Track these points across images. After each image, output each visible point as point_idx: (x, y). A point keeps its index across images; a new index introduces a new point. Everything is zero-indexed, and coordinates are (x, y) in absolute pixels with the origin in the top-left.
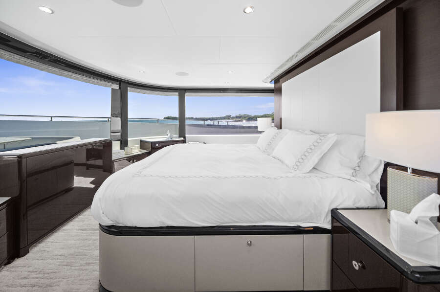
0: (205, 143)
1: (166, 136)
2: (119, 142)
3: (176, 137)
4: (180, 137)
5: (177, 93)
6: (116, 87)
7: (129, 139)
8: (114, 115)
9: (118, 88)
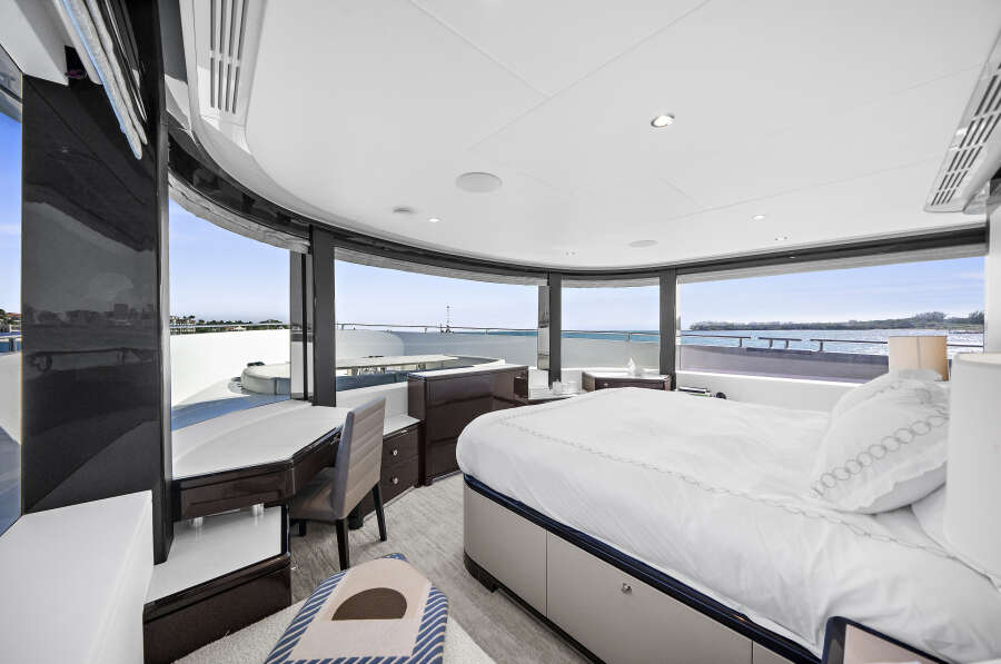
0: (720, 395)
1: (626, 369)
2: (547, 373)
3: (653, 373)
4: (661, 373)
5: (658, 280)
6: (544, 282)
7: (562, 369)
8: (542, 324)
9: (545, 285)
